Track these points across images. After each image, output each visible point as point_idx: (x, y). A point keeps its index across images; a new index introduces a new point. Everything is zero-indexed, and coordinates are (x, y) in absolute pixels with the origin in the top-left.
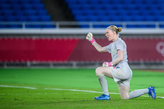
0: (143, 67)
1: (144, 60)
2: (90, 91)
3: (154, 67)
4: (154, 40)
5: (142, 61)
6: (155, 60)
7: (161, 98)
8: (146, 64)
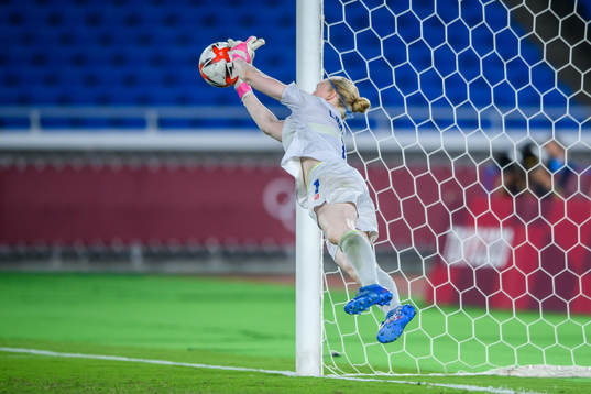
0: (216, 265)
1: (222, 242)
2: (33, 351)
3: (256, 267)
4: (257, 171)
5: (213, 247)
6: (259, 242)
7: (281, 375)
8: (226, 255)
